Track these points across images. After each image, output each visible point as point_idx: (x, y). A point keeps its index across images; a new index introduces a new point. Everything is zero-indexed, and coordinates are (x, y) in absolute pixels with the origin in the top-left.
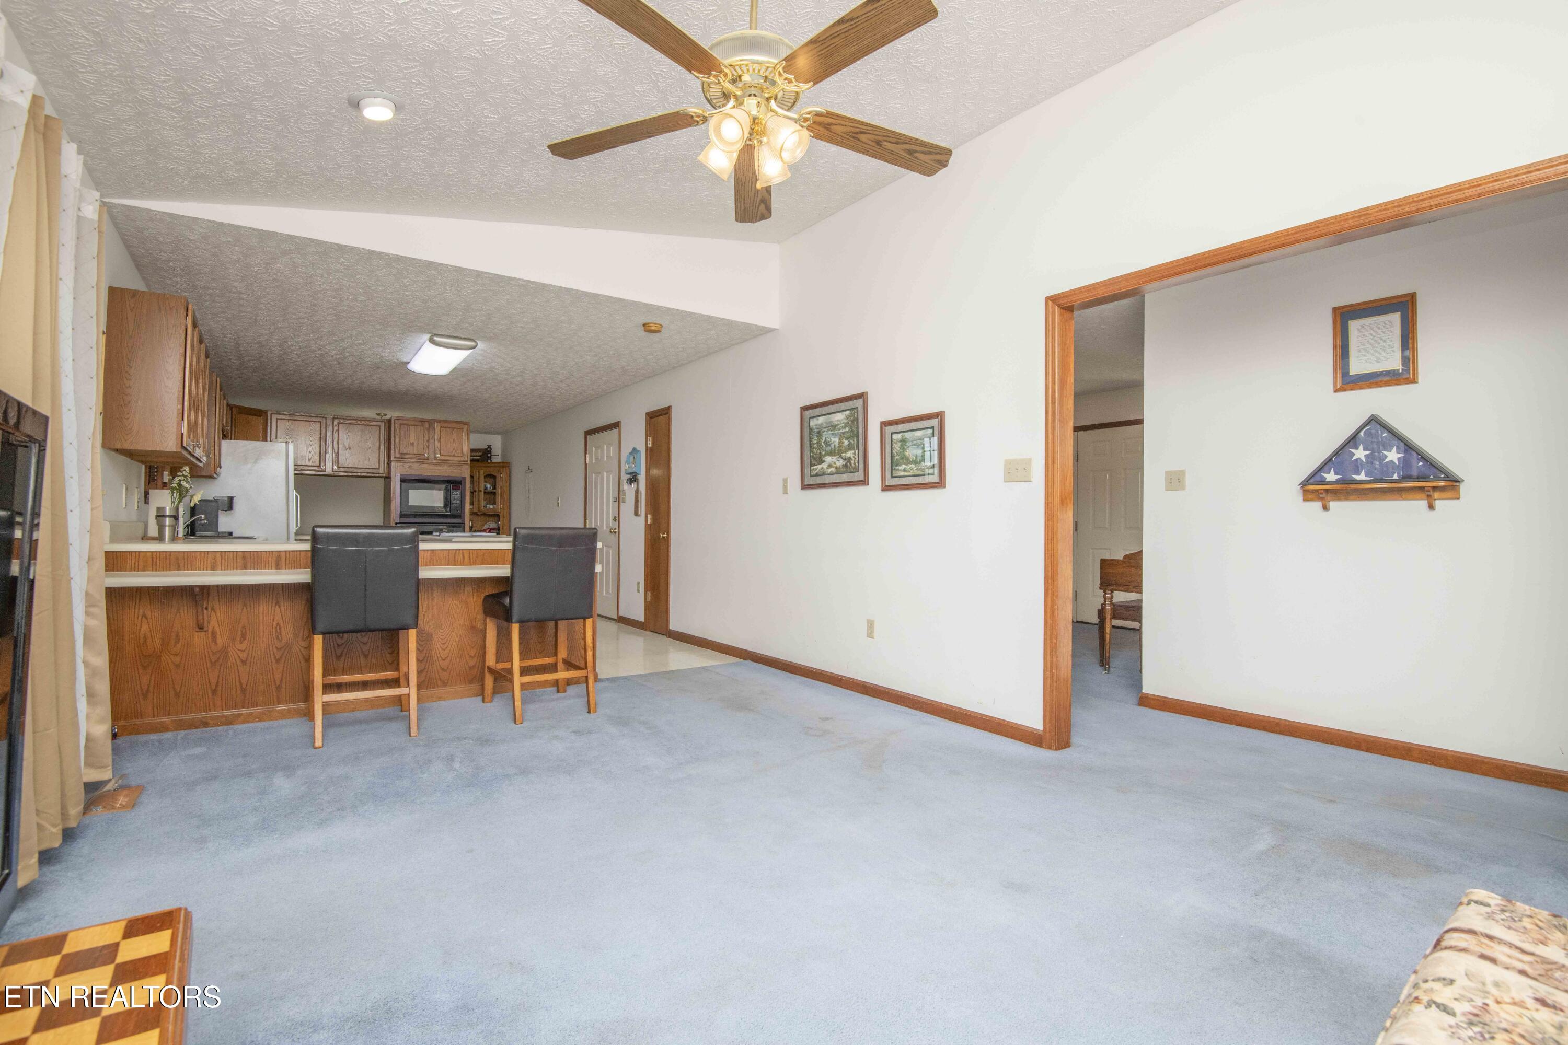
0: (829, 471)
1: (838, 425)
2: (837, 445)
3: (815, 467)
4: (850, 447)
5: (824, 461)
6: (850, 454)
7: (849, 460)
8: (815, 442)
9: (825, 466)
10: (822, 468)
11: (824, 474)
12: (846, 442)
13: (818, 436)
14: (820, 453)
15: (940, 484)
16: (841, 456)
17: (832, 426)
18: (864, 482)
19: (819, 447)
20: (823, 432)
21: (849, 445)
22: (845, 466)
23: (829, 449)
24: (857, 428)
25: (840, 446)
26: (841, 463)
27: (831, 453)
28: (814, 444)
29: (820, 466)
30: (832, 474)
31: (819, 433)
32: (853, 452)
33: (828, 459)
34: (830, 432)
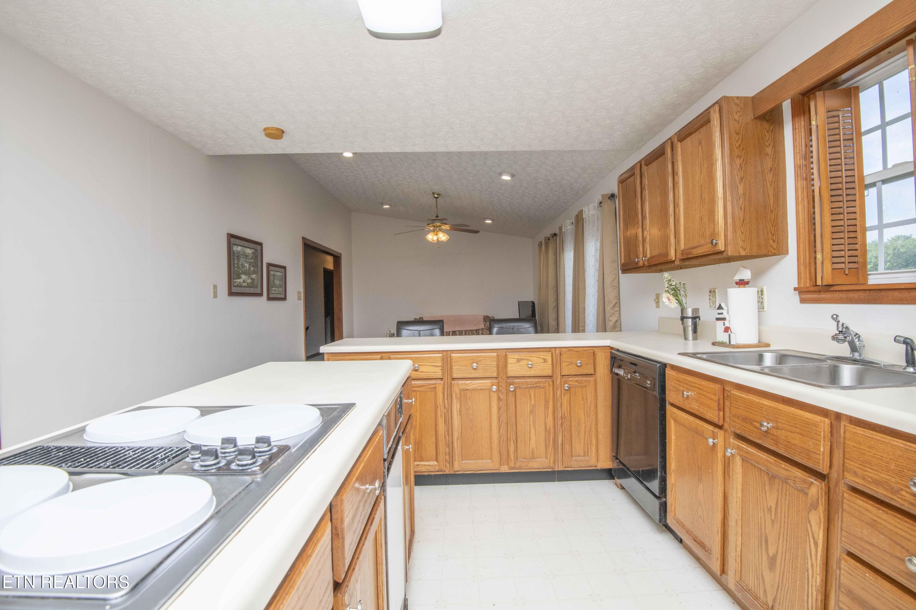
0: (244, 284)
1: (248, 256)
2: (248, 268)
3: (236, 280)
4: (254, 273)
5: (241, 278)
6: (254, 276)
7: (253, 279)
8: (236, 262)
9: (241, 280)
10: (240, 282)
11: (241, 286)
12: (252, 269)
13: (237, 259)
14: (239, 271)
15: (284, 299)
16: (250, 277)
17: (245, 255)
18: (261, 295)
19: (238, 267)
20: (241, 257)
21: (254, 270)
22: (251, 283)
23: (244, 270)
24: (257, 262)
25: (249, 270)
26: (249, 281)
27: (245, 273)
28: (235, 264)
29: (239, 280)
30: (245, 287)
31: (238, 256)
32: (255, 275)
33: (243, 277)
34: (244, 259)
